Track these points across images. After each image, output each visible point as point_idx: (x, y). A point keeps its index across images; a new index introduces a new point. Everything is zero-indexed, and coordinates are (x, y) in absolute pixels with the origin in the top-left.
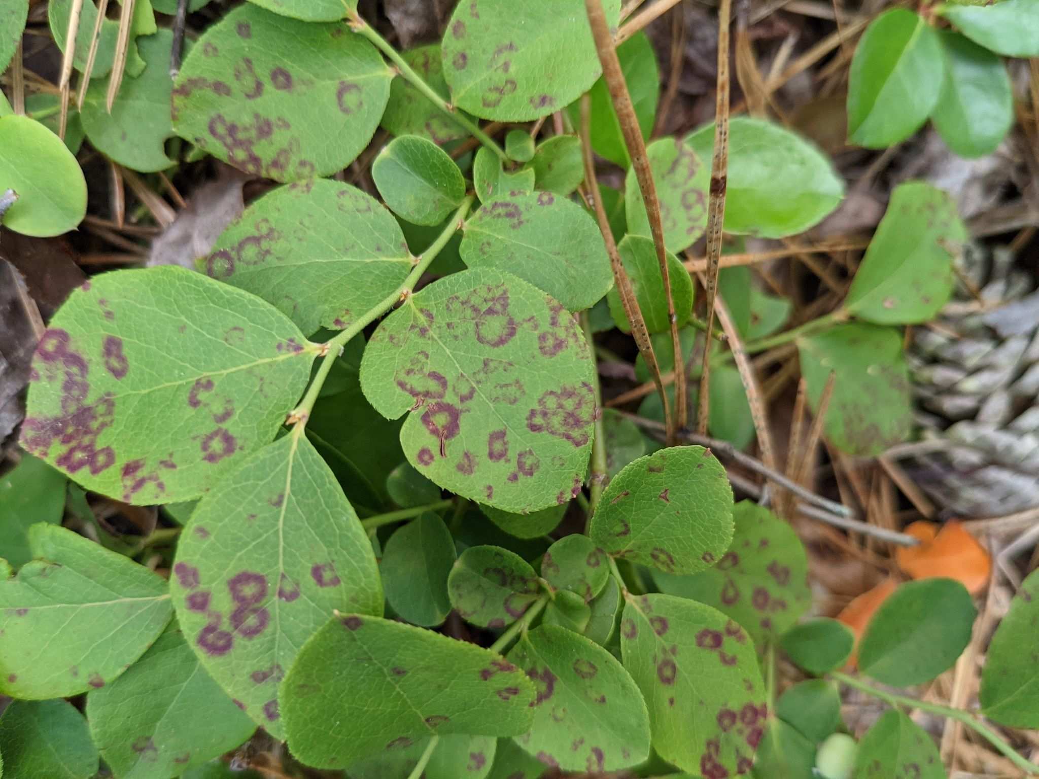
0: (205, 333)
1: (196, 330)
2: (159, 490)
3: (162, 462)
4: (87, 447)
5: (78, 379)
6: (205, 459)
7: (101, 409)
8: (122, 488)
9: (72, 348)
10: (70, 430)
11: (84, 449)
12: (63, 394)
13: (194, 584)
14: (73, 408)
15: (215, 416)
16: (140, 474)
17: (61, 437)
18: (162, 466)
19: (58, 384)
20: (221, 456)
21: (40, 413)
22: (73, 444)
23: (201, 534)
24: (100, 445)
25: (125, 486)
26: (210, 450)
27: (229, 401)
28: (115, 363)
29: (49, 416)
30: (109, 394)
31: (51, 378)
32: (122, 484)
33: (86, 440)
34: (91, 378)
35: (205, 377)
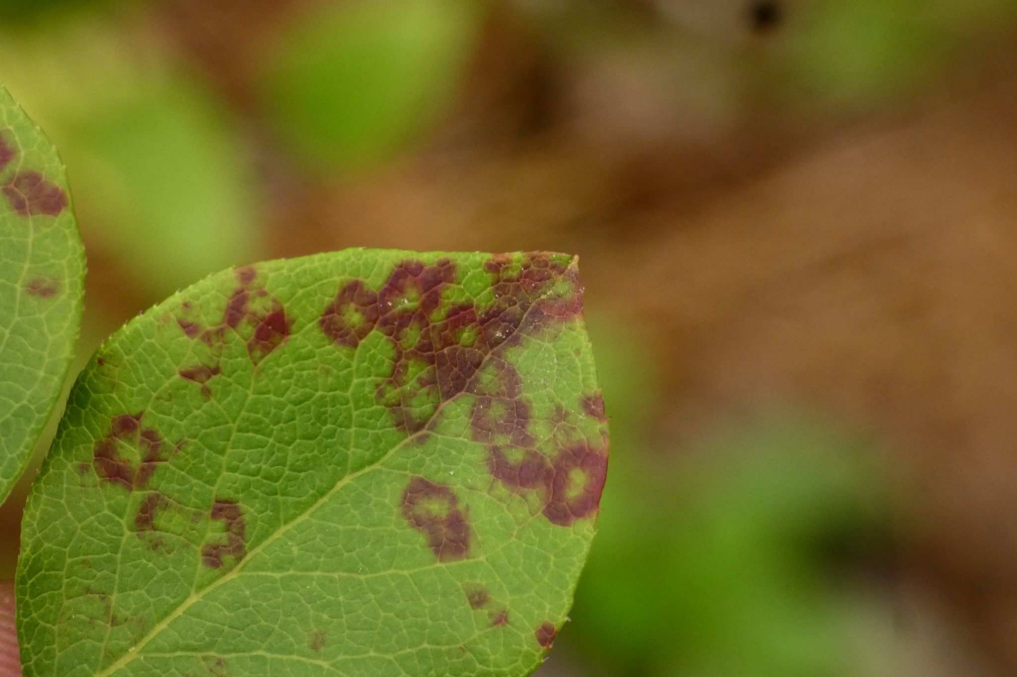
0: (269, 655)
1: (291, 653)
2: (190, 319)
3: (216, 371)
4: (402, 326)
5: (501, 440)
6: (138, 417)
7: (419, 408)
8: (266, 289)
9: (536, 496)
10: (467, 335)
11: (405, 318)
12: (526, 395)
13: (12, 186)
14: (487, 377)
15: (166, 506)
16: (247, 329)
17: (480, 314)
18: (212, 365)
19: (540, 409)
20: (113, 434)
21: (555, 338)
22: (438, 316)
23: (45, 285)
24: (377, 340)
25: (263, 294)
26: (138, 437)
27: (155, 545)
28: (436, 507)
29: (534, 341)
30: (422, 440)
31: (559, 415)
32: (273, 295)
33: (412, 336)
34: (477, 453)
35: (230, 569)
